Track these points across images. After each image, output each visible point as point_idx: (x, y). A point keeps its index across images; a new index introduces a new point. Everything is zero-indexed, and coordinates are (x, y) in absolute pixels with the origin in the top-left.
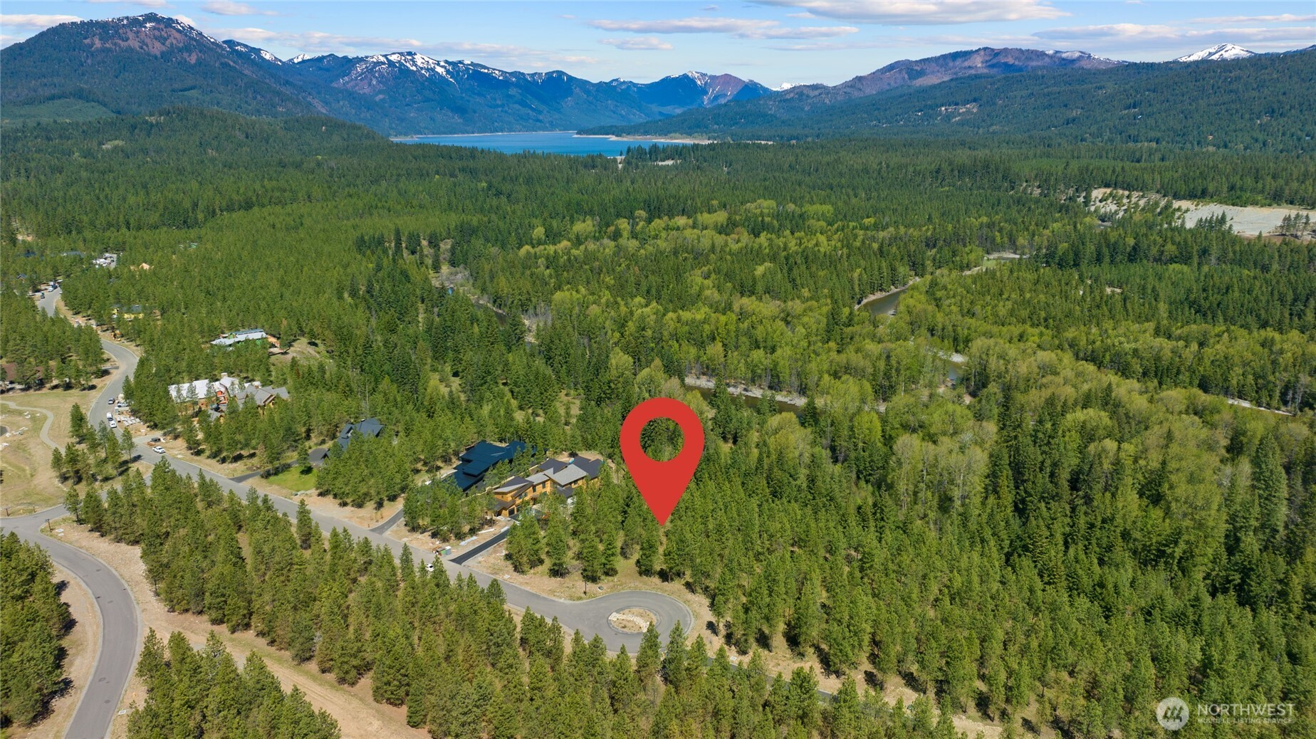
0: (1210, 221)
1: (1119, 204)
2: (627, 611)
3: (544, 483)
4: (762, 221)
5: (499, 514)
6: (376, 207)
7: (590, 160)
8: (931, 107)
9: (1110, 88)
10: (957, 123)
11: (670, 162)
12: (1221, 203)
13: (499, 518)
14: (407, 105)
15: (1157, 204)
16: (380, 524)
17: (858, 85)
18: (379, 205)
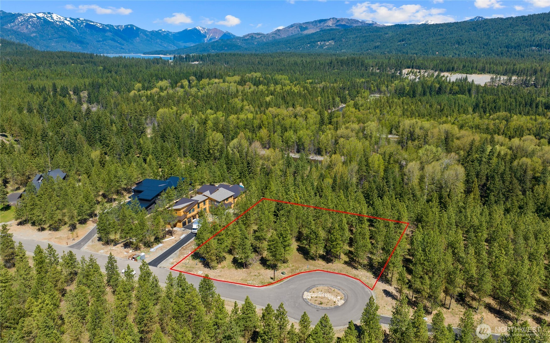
0: (461, 80)
1: (416, 76)
2: (314, 289)
3: (204, 201)
4: (259, 80)
5: (175, 226)
6: (39, 75)
7: (156, 60)
8: (314, 42)
9: (390, 34)
10: (326, 49)
11: (197, 63)
12: (461, 73)
13: (175, 229)
14: (49, 39)
15: (433, 75)
16: (77, 241)
17: (278, 33)
18: (40, 74)
